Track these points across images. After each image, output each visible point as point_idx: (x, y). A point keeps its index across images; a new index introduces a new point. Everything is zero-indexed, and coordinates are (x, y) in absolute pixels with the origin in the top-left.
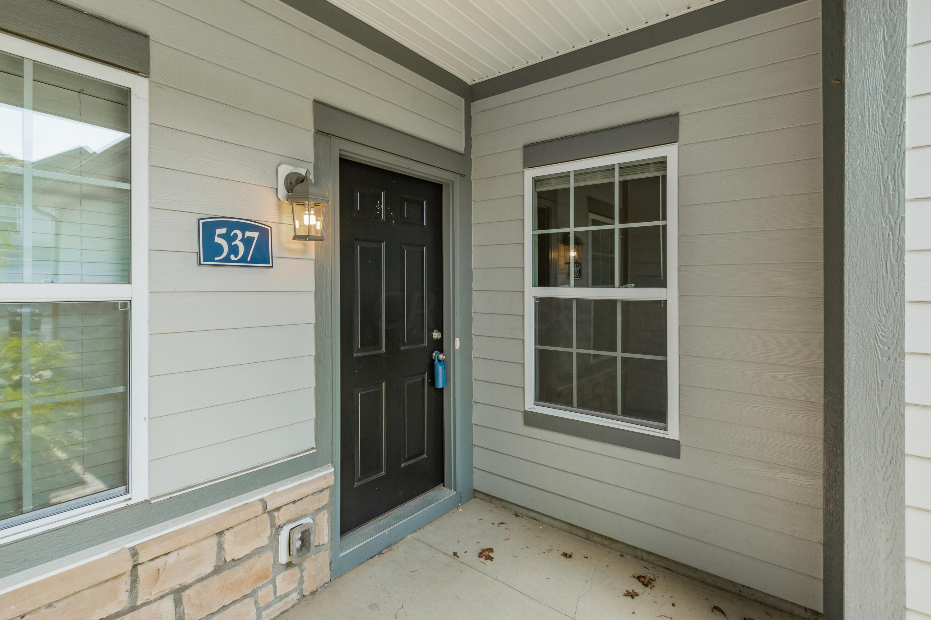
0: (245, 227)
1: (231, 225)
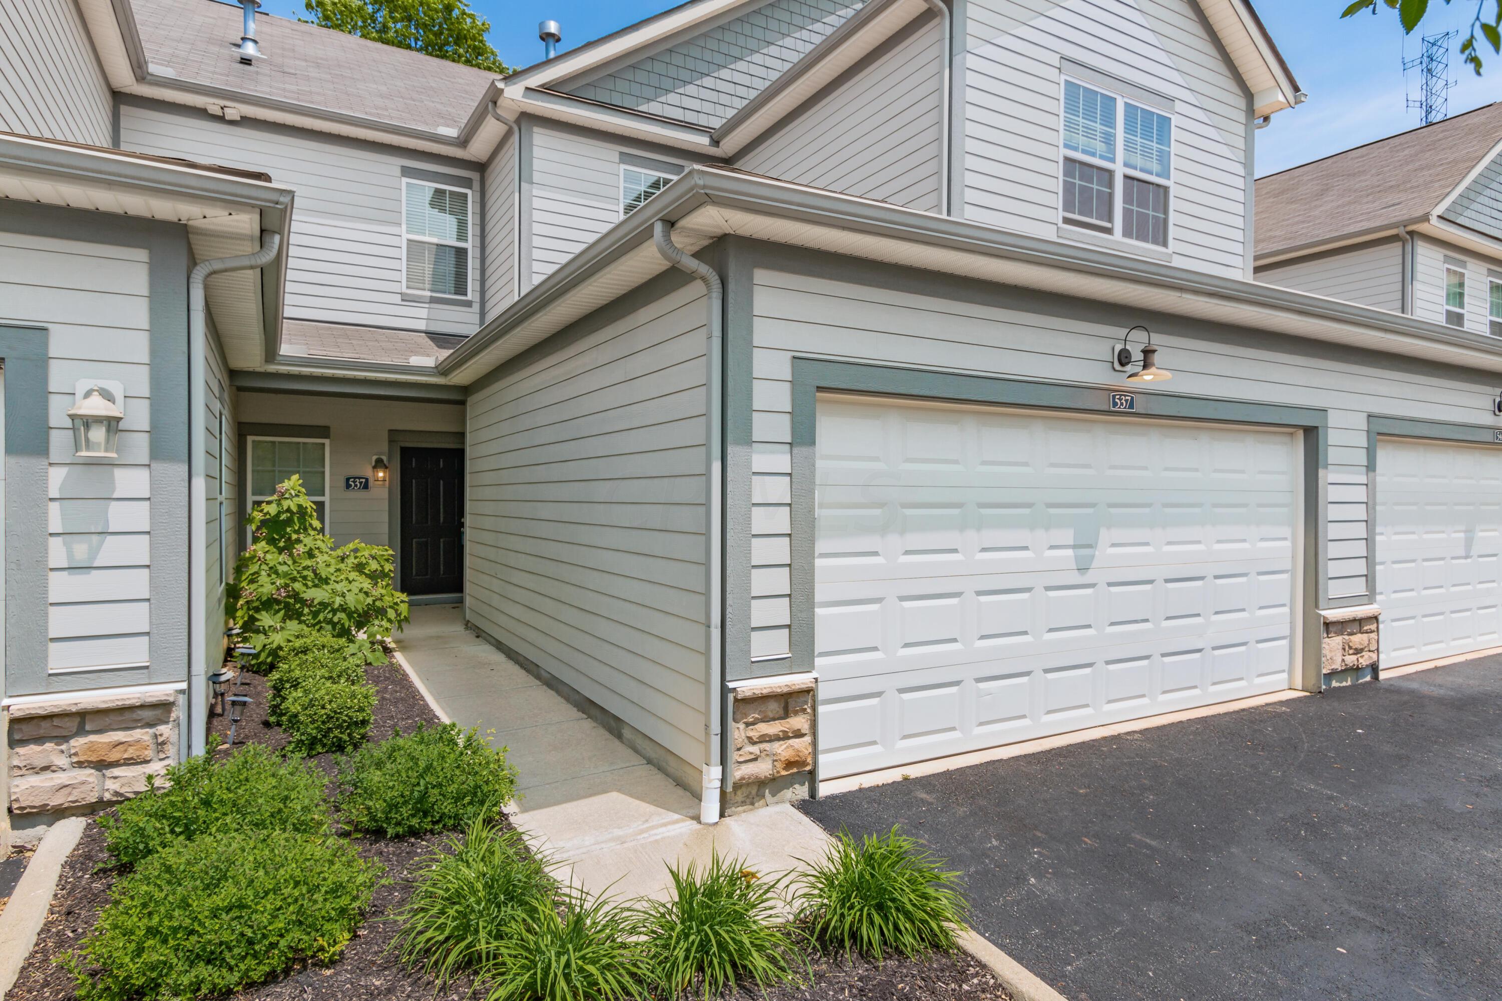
0: (359, 478)
1: (355, 478)
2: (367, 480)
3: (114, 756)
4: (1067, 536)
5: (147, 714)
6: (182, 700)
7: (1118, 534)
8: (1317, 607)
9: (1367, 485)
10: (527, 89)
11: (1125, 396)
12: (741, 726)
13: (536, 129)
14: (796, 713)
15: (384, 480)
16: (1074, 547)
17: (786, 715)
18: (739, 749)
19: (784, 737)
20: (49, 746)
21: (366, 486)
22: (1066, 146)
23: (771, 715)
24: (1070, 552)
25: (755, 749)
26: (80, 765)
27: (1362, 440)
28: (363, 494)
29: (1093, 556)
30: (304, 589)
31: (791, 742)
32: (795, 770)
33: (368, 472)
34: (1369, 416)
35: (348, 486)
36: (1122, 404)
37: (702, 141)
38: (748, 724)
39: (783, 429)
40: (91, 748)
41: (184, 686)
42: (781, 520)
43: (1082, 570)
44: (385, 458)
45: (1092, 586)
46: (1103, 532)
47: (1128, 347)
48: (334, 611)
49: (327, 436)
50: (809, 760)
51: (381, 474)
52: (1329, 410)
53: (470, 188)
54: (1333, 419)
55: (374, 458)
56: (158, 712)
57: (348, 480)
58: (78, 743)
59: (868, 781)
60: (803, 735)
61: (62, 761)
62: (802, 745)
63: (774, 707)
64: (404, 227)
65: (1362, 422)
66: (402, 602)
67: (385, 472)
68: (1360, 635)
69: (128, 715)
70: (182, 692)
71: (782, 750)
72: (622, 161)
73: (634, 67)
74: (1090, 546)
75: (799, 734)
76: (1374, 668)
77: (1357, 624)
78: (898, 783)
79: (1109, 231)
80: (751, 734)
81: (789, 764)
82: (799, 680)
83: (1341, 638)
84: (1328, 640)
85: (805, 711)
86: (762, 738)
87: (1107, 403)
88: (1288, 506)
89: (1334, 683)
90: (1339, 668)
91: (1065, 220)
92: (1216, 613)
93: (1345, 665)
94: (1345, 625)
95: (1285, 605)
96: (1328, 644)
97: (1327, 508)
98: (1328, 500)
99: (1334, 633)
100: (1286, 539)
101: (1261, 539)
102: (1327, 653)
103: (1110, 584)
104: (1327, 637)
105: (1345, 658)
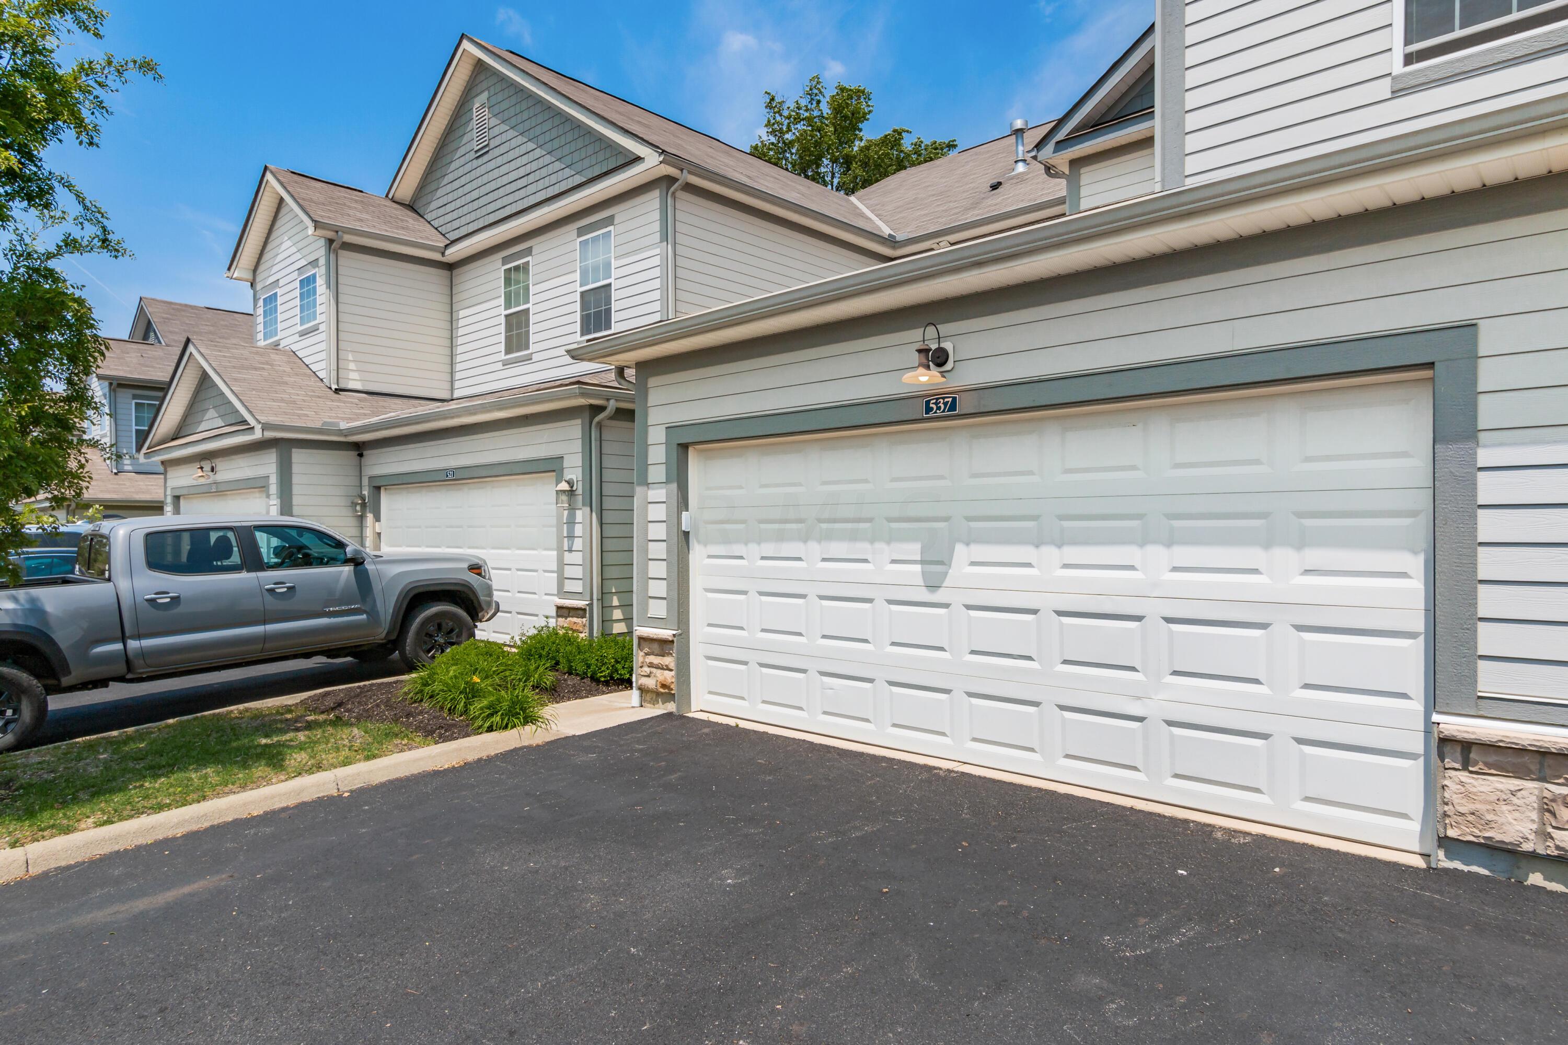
4: (913, 550)
5: (581, 613)
6: (588, 608)
7: (977, 553)
8: (1436, 709)
10: (1057, 142)
11: (943, 398)
12: (642, 653)
13: (1083, 171)
14: (674, 655)
16: (922, 562)
17: (663, 655)
18: (641, 667)
19: (661, 668)
23: (655, 652)
24: (918, 568)
25: (648, 670)
29: (946, 574)
31: (666, 672)
32: (667, 691)
36: (939, 408)
38: (645, 654)
41: (588, 603)
42: (663, 532)
43: (933, 587)
45: (946, 606)
46: (960, 549)
47: (942, 345)
50: (681, 689)
52: (1481, 323)
54: (1488, 339)
56: (583, 612)
58: (568, 620)
59: (714, 718)
60: (671, 670)
62: (668, 676)
63: (656, 647)
70: (587, 605)
71: (659, 675)
74: (941, 563)
75: (668, 668)
78: (732, 727)
80: (647, 659)
81: (664, 686)
82: (665, 633)
83: (1531, 786)
84: (1463, 776)
85: (671, 654)
86: (651, 665)
87: (921, 413)
88: (1413, 514)
89: (1536, 879)
90: (1527, 847)
91: (1409, 59)
92: (1176, 673)
93: (1558, 848)
94: (1549, 761)
95: (1404, 696)
96: (1462, 783)
97: (1474, 517)
98: (1480, 502)
99: (1487, 764)
100: (1404, 575)
101: (1307, 572)
102: (1456, 799)
103: (969, 607)
104: (1465, 768)
105: (1556, 834)
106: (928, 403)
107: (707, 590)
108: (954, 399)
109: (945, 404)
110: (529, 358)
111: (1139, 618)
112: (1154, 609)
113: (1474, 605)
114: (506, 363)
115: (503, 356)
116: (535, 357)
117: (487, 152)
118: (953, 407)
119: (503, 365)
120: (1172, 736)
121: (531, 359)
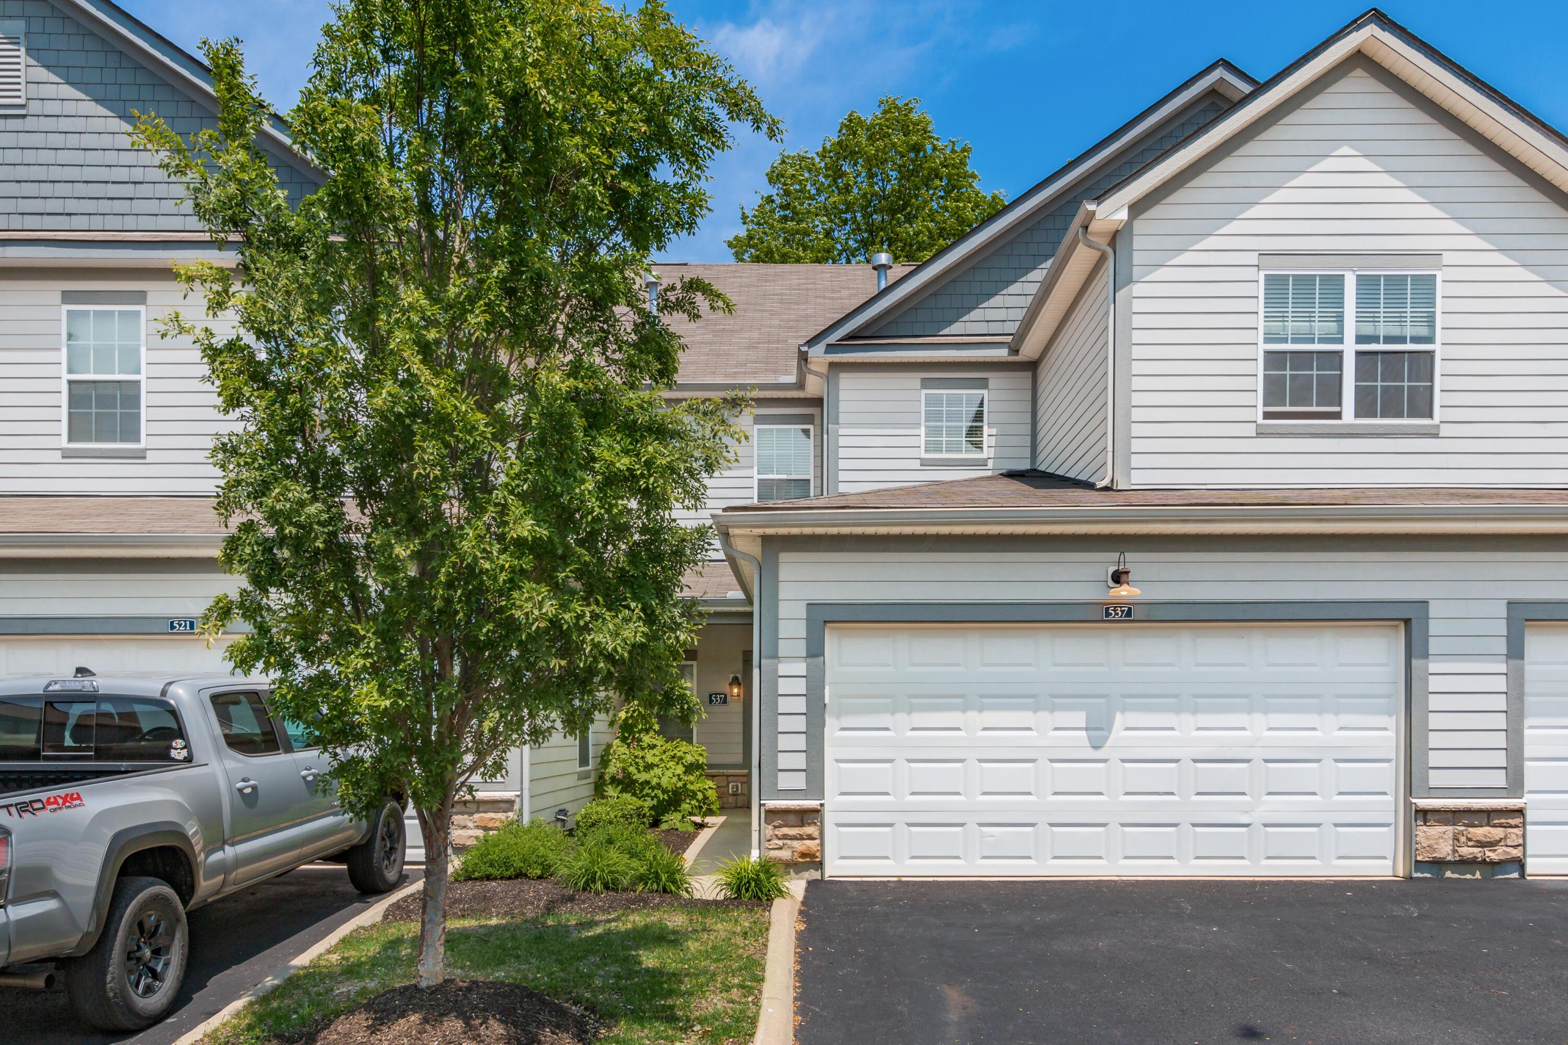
0: (720, 694)
1: (716, 694)
2: (726, 695)
3: (490, 825)
4: (1079, 718)
5: (503, 805)
6: (518, 800)
7: (1134, 718)
8: (1411, 795)
9: (1506, 674)
10: (828, 345)
11: (1120, 607)
12: (770, 827)
13: (842, 375)
14: (809, 824)
15: (738, 696)
16: (1087, 729)
17: (802, 825)
18: (769, 841)
19: (801, 838)
20: (466, 816)
21: (725, 701)
22: (1267, 340)
23: (791, 823)
24: (1083, 733)
25: (780, 843)
26: (477, 827)
27: (1501, 628)
28: (723, 708)
29: (1108, 737)
30: (636, 771)
31: (805, 842)
32: (808, 859)
33: (726, 688)
34: (1509, 603)
35: (711, 701)
36: (1117, 614)
37: (1001, 354)
38: (775, 827)
39: (801, 648)
40: (482, 819)
41: (518, 793)
42: (800, 705)
43: (1095, 747)
44: (739, 676)
45: (1105, 761)
46: (1119, 718)
48: (653, 788)
49: (694, 659)
50: (818, 854)
51: (736, 690)
52: (1431, 601)
53: (812, 424)
54: (1434, 610)
55: (731, 676)
56: (508, 805)
57: (711, 696)
58: (477, 816)
59: (866, 879)
60: (814, 839)
61: (471, 825)
62: (813, 845)
63: (792, 818)
64: (756, 469)
65: (1501, 610)
66: (710, 788)
67: (739, 688)
68: (1488, 828)
69: (496, 805)
70: (518, 796)
71: (798, 845)
72: (924, 386)
73: (935, 294)
74: (1103, 729)
75: (810, 838)
76: (1520, 864)
77: (1485, 816)
78: (898, 881)
79: (1338, 416)
80: (777, 833)
81: (803, 855)
82: (813, 804)
83: (1450, 828)
84: (1425, 828)
85: (815, 823)
86: (785, 837)
87: (1100, 614)
88: (1388, 696)
89: (1448, 874)
90: (1449, 858)
91: (1267, 416)
92: (1269, 794)
93: (1460, 856)
94: (1457, 815)
95: (1385, 793)
96: (1425, 832)
97: (1427, 698)
98: (1430, 690)
99: (1435, 821)
100: (1385, 729)
101: (1341, 729)
102: (1422, 840)
103: (1123, 761)
104: (1425, 824)
105: (1459, 849)
106: (1107, 609)
107: (838, 761)
108: (1130, 609)
109: (1122, 612)
110: (140, 455)
111: (1248, 761)
112: (1257, 754)
113: (1427, 742)
114: (67, 455)
115: (64, 442)
116: (151, 456)
117: (24, 116)
118: (1129, 613)
119: (63, 457)
120: (1267, 832)
121: (144, 458)
